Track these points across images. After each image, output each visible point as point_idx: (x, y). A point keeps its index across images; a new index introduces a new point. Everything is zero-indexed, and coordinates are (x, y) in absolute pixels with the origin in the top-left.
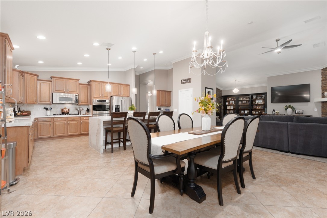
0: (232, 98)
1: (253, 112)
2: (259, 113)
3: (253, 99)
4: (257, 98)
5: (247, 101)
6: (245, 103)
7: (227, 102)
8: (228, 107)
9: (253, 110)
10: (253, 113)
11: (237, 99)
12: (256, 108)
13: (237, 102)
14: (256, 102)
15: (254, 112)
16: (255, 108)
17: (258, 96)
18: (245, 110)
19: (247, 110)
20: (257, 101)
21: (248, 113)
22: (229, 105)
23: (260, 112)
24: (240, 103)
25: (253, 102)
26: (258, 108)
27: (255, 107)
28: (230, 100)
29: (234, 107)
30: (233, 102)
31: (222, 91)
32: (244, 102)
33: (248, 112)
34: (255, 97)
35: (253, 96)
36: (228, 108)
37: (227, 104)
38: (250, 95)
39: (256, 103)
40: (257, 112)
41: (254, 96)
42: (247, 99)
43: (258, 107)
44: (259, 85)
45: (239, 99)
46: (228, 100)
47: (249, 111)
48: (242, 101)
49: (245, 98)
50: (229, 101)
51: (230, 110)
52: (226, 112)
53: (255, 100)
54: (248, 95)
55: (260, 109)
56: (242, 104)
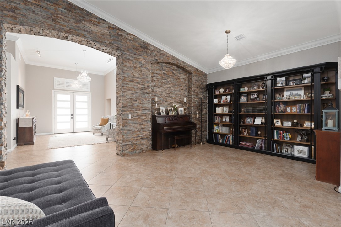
0: (226, 89)
1: (275, 121)
2: (293, 124)
3: (275, 86)
4: (287, 85)
5: (259, 92)
6: (256, 98)
7: (216, 97)
8: (217, 109)
9: (277, 117)
10: (276, 124)
11: (237, 90)
12: (285, 111)
13: (236, 97)
14: (283, 96)
15: (280, 123)
16: (282, 112)
17: (291, 79)
18: (254, 117)
19: (259, 116)
20: (287, 94)
21: (262, 123)
22: (220, 105)
23: (297, 124)
24: (243, 99)
25: (277, 96)
26: (291, 110)
28: (222, 93)
30: (229, 97)
31: (206, 75)
32: (252, 97)
33: (263, 120)
34: (281, 81)
35: (275, 80)
36: (219, 110)
37: (216, 101)
38: (268, 78)
39: (285, 99)
40: (287, 121)
41: (278, 79)
42: (261, 89)
43: (289, 110)
44: (295, 49)
45: (242, 90)
46: (217, 93)
47: (265, 120)
48: (248, 94)
49: (255, 87)
50: (219, 96)
51: (221, 115)
52: (215, 121)
53: (282, 90)
54: (262, 78)
55: (296, 114)
56: (248, 101)
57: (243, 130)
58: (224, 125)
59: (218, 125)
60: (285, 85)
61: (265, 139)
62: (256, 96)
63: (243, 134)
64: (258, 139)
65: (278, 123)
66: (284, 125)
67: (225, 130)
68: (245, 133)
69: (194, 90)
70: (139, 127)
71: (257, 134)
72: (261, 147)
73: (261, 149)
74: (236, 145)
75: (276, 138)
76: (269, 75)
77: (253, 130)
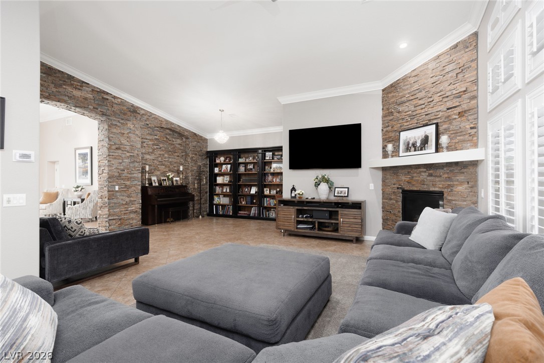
0: (227, 158)
1: (265, 189)
2: (277, 192)
3: (265, 159)
4: (273, 159)
5: (254, 163)
6: (251, 169)
7: (217, 165)
8: (218, 178)
9: (265, 186)
10: (265, 193)
11: (236, 160)
12: (272, 181)
13: (235, 166)
14: (271, 168)
15: (268, 191)
16: (270, 182)
17: (276, 153)
18: (251, 186)
19: (254, 185)
20: (274, 165)
21: (256, 192)
23: (279, 191)
24: (242, 169)
25: (267, 167)
26: (276, 180)
27: (270, 178)
28: (222, 162)
29: (230, 178)
30: (229, 166)
31: (206, 140)
32: (248, 167)
34: (269, 155)
35: (265, 155)
36: (220, 180)
37: (216, 170)
38: (260, 151)
39: (272, 171)
40: (273, 189)
41: (267, 154)
42: (255, 161)
43: (274, 180)
45: (241, 160)
46: (218, 161)
47: (258, 189)
48: (246, 164)
49: (251, 159)
51: (222, 185)
52: (215, 192)
53: (269, 163)
54: (254, 151)
55: (278, 183)
56: (246, 171)
57: (242, 199)
58: (225, 195)
59: (218, 195)
60: (271, 158)
61: (258, 207)
62: (251, 167)
63: (241, 203)
64: (252, 207)
65: (267, 192)
66: (271, 193)
67: (225, 201)
68: (243, 203)
69: (192, 157)
70: (127, 199)
71: (252, 203)
72: (255, 214)
73: (255, 215)
74: (235, 216)
75: (265, 205)
76: (260, 149)
77: (249, 199)
